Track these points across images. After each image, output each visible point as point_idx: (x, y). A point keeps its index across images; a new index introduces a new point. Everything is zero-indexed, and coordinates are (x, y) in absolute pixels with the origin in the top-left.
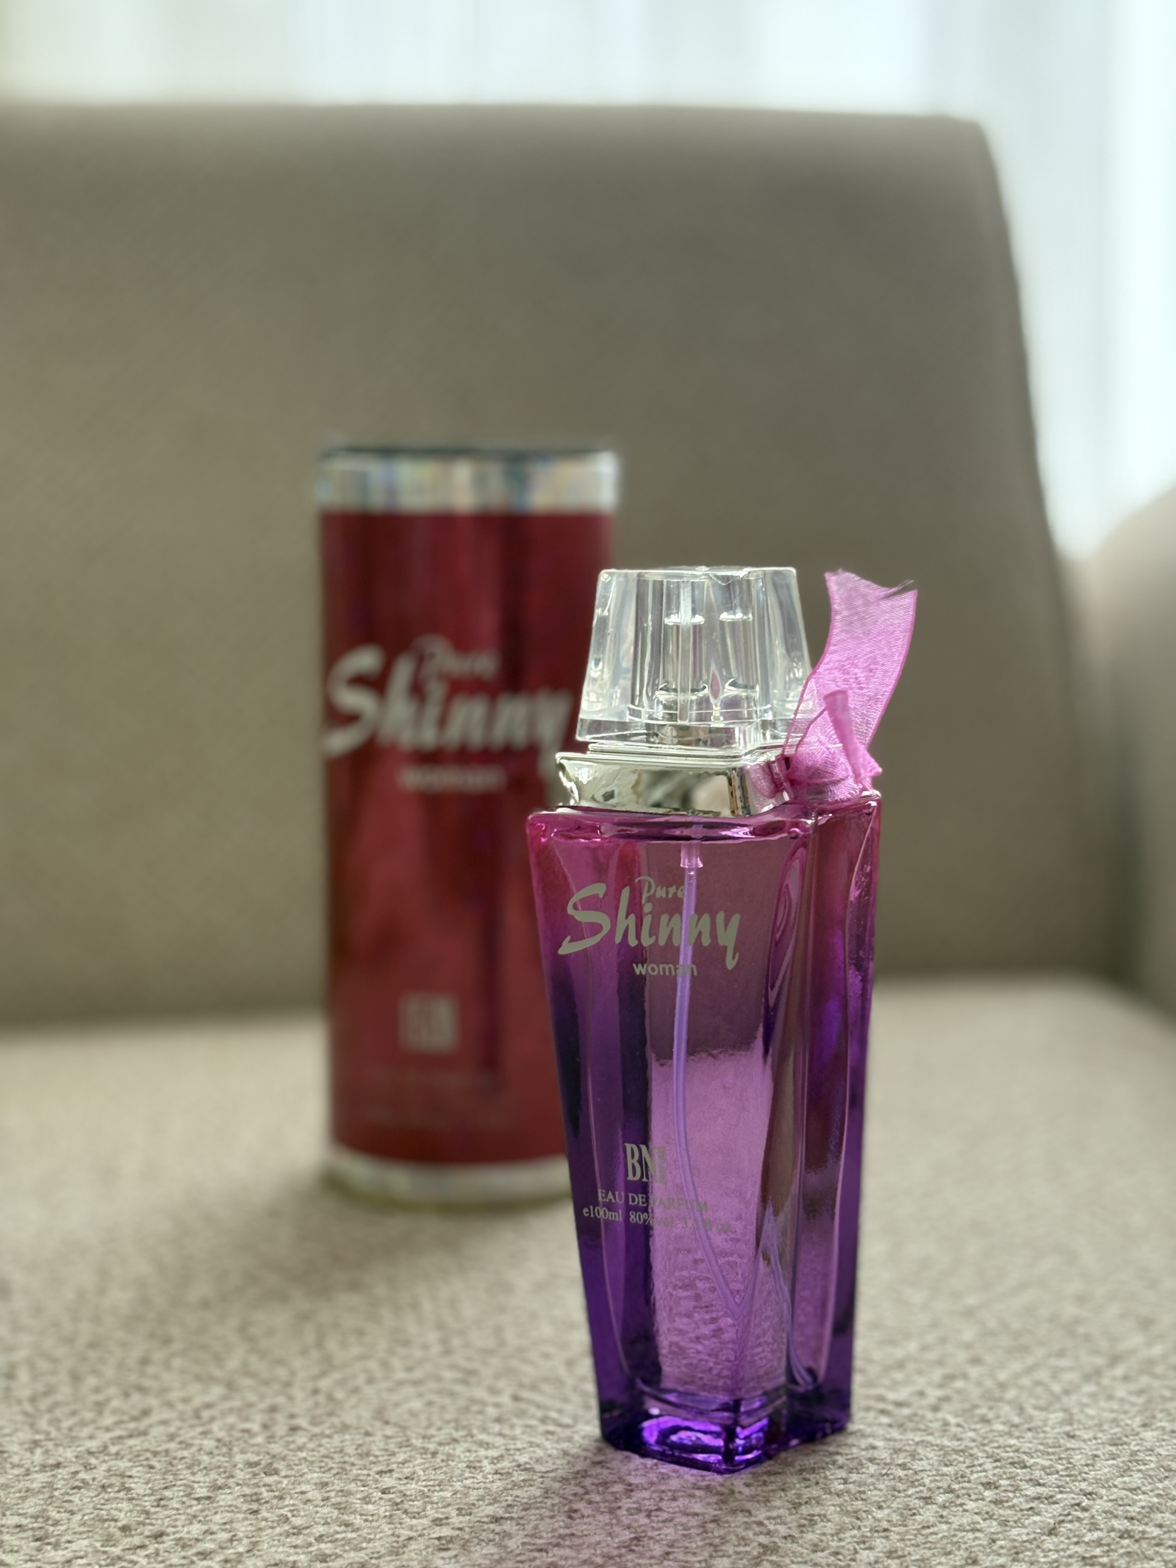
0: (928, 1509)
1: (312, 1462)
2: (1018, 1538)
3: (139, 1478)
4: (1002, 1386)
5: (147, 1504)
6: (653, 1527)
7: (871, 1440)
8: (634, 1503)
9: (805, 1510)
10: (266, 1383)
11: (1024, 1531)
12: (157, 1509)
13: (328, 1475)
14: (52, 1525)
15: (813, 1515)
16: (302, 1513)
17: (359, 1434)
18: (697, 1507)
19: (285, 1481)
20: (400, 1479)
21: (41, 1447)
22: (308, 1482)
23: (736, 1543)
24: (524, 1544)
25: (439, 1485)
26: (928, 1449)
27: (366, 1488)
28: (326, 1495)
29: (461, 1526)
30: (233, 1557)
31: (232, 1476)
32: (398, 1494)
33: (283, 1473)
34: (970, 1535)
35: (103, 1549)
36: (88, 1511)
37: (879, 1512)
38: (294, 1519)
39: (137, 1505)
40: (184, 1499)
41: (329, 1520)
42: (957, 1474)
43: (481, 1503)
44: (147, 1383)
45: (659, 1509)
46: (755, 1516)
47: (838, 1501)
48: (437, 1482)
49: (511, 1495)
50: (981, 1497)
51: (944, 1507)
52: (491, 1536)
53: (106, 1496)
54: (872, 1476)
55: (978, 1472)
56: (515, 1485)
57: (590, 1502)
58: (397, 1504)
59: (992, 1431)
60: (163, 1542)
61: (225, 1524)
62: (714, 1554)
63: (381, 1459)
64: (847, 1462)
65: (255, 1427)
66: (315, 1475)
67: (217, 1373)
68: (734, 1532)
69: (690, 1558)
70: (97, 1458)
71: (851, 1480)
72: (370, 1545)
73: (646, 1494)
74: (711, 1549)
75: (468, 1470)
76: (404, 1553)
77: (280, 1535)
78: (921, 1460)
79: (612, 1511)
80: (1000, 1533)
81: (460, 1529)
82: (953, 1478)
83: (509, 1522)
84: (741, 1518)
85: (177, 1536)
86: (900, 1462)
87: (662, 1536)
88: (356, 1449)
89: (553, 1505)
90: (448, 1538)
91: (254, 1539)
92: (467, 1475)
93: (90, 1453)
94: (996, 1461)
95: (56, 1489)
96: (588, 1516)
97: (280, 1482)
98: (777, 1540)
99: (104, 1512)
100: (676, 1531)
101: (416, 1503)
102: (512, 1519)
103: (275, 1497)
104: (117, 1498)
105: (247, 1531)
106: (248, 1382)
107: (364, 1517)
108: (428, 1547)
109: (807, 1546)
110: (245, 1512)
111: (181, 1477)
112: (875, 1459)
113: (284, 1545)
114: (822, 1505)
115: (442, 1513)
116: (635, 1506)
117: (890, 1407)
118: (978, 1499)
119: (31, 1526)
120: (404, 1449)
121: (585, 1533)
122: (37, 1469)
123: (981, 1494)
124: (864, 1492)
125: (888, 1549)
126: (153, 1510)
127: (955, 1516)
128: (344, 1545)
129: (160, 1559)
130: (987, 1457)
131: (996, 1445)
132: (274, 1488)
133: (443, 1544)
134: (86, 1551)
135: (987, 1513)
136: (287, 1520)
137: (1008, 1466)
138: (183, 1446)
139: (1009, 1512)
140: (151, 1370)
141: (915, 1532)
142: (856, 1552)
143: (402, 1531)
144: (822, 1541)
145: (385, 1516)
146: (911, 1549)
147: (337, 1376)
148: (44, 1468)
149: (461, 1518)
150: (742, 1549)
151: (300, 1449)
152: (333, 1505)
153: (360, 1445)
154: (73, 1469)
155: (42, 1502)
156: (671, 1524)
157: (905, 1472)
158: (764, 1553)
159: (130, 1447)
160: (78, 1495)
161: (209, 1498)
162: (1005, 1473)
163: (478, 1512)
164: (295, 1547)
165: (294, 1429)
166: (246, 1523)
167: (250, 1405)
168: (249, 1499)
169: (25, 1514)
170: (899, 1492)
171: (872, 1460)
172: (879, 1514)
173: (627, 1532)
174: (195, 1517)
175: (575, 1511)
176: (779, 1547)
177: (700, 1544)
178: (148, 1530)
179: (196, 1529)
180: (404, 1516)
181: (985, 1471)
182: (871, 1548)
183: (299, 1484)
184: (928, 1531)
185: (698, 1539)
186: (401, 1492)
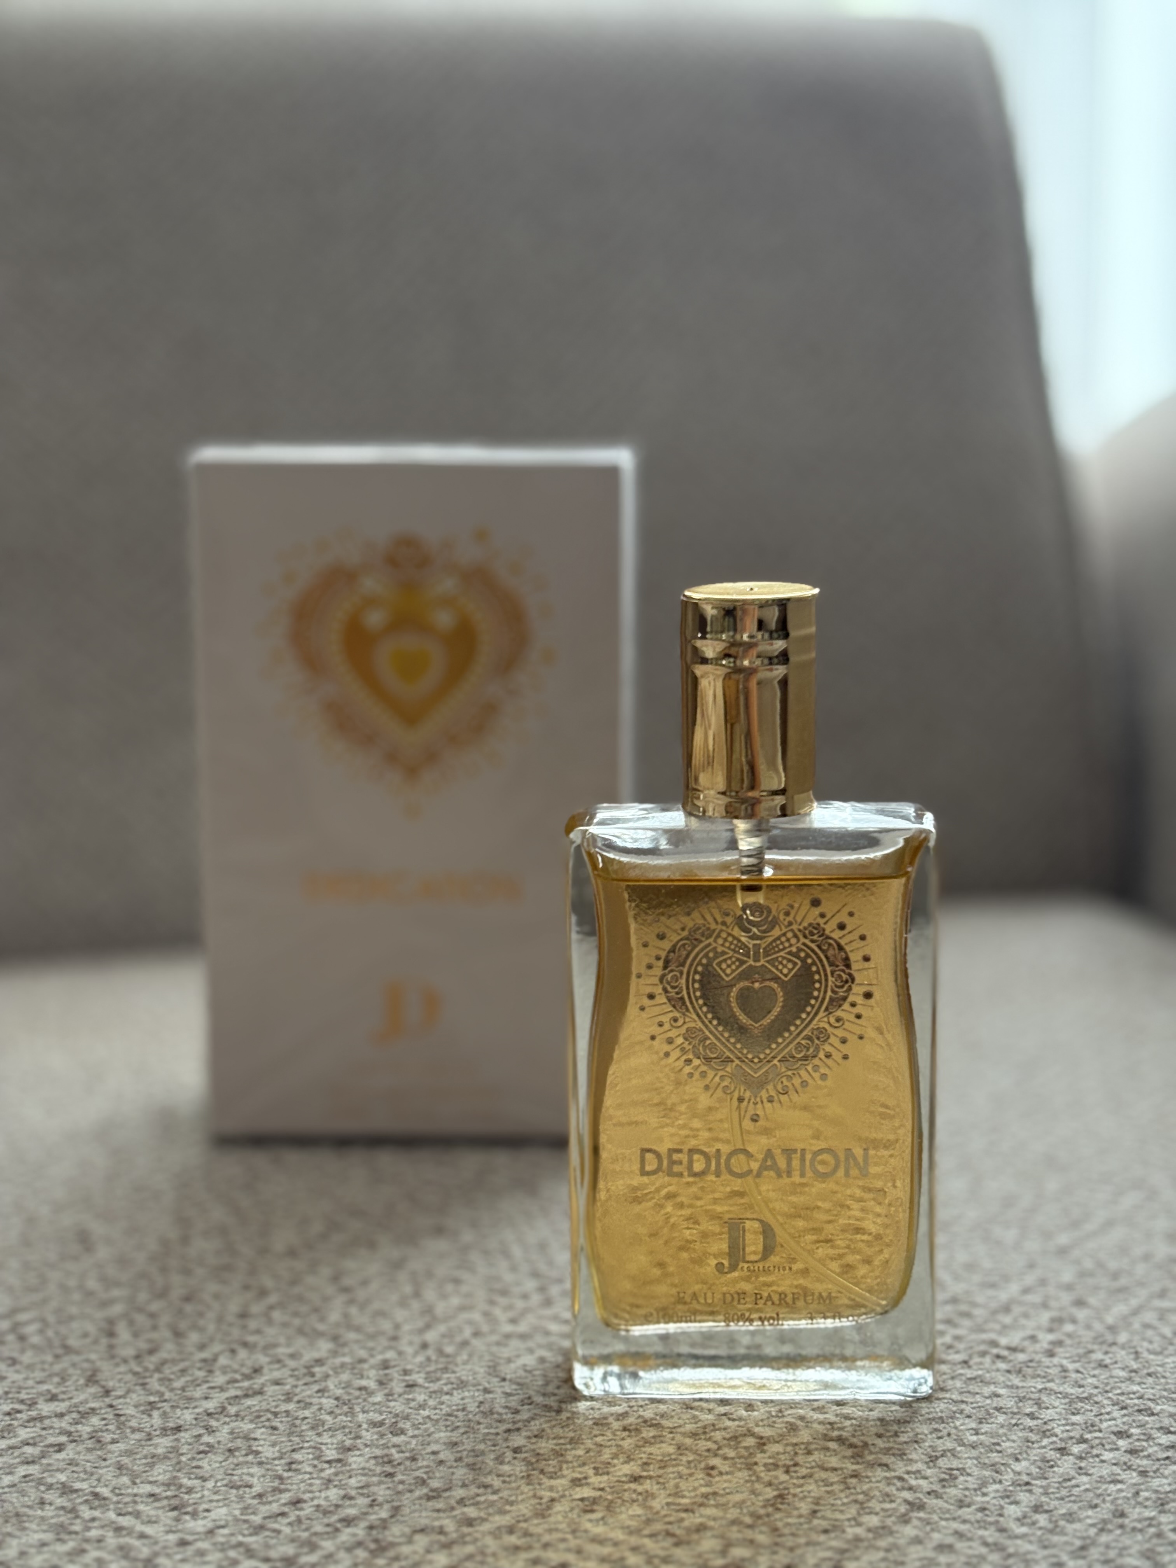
0: (1065, 1461)
1: (437, 1421)
2: (1160, 1489)
3: (265, 1440)
4: (1112, 1329)
5: (279, 1468)
6: (794, 1484)
7: (992, 1388)
8: (770, 1458)
9: (942, 1463)
10: (372, 1337)
11: (1165, 1481)
12: (290, 1474)
13: (455, 1434)
14: (186, 1493)
15: (952, 1469)
16: (437, 1475)
17: (478, 1390)
18: (834, 1462)
19: (414, 1442)
20: (529, 1438)
21: (159, 1409)
22: (437, 1442)
23: (881, 1499)
24: (668, 1504)
25: (570, 1443)
26: (1053, 1397)
27: (497, 1448)
28: (459, 1455)
29: (602, 1486)
30: (378, 1523)
31: (359, 1437)
32: (532, 1453)
33: (410, 1433)
34: (1113, 1488)
35: (243, 1517)
36: (220, 1477)
37: (1017, 1464)
38: (429, 1481)
39: (268, 1470)
40: (316, 1462)
41: (467, 1482)
42: (1086, 1423)
43: (615, 1461)
44: (251, 1339)
45: (796, 1465)
46: (894, 1471)
47: (974, 1453)
48: (568, 1440)
49: (644, 1453)
50: (1115, 1447)
51: (1081, 1458)
52: (634, 1496)
53: (235, 1461)
54: (1002, 1426)
55: (1106, 1420)
56: (646, 1442)
57: (725, 1458)
58: (532, 1464)
59: (1112, 1377)
60: (301, 1509)
61: (362, 1487)
62: (862, 1512)
63: (504, 1417)
64: (974, 1411)
65: (372, 1385)
66: (442, 1434)
67: (321, 1327)
68: (877, 1487)
69: (838, 1516)
70: (218, 1420)
71: (983, 1431)
72: (514, 1508)
73: (777, 1448)
74: (858, 1506)
75: (595, 1427)
76: (550, 1515)
77: (420, 1498)
78: (1047, 1408)
79: (750, 1466)
80: (1143, 1484)
81: (602, 1489)
82: (1084, 1426)
83: (648, 1481)
84: (880, 1473)
85: (316, 1502)
86: (1028, 1410)
87: (806, 1493)
88: (478, 1407)
89: (689, 1462)
90: (591, 1500)
91: (396, 1504)
92: (595, 1432)
93: (209, 1414)
94: (1123, 1408)
95: (182, 1454)
96: (727, 1473)
97: (408, 1443)
98: (920, 1496)
99: (236, 1478)
100: (819, 1486)
101: (551, 1462)
102: (650, 1477)
103: (407, 1458)
104: (247, 1462)
105: (384, 1495)
106: (352, 1336)
107: (501, 1478)
108: (572, 1509)
109: (952, 1501)
110: (380, 1475)
111: (308, 1439)
112: (1001, 1408)
113: (426, 1509)
114: (959, 1458)
115: (580, 1473)
116: (771, 1461)
117: (1005, 1353)
118: (1111, 1450)
119: (164, 1494)
120: (526, 1407)
121: (728, 1491)
122: (158, 1433)
123: (1115, 1444)
124: (998, 1444)
125: (1033, 1503)
126: (286, 1474)
127: (1094, 1467)
128: (487, 1508)
129: (304, 1527)
130: (1113, 1405)
131: (1119, 1391)
132: (404, 1449)
133: (589, 1506)
134: (226, 1521)
135: (1125, 1463)
136: (423, 1482)
137: (1136, 1414)
138: (302, 1405)
139: (1145, 1462)
140: (253, 1324)
141: (1057, 1485)
142: (1002, 1508)
143: (543, 1493)
144: (966, 1496)
145: (523, 1477)
146: (1056, 1503)
147: (442, 1328)
148: (164, 1431)
149: (599, 1478)
150: (887, 1506)
151: (422, 1406)
152: (468, 1465)
153: (481, 1403)
154: (196, 1432)
155: (170, 1468)
156: (811, 1481)
157: (1035, 1422)
158: (912, 1511)
159: (249, 1407)
160: (207, 1460)
161: (339, 1461)
162: (1134, 1421)
163: (615, 1471)
164: (438, 1511)
165: (411, 1386)
166: (383, 1486)
167: (362, 1361)
168: (380, 1460)
169: (156, 1482)
170: (1033, 1443)
171: (998, 1409)
172: (1018, 1467)
173: (768, 1489)
174: (329, 1481)
175: (713, 1468)
176: (925, 1503)
177: (845, 1500)
178: (285, 1497)
179: (333, 1494)
180: (541, 1476)
181: (1114, 1419)
182: (1016, 1503)
183: (429, 1444)
184: (1069, 1484)
185: (842, 1495)
186: (534, 1450)
